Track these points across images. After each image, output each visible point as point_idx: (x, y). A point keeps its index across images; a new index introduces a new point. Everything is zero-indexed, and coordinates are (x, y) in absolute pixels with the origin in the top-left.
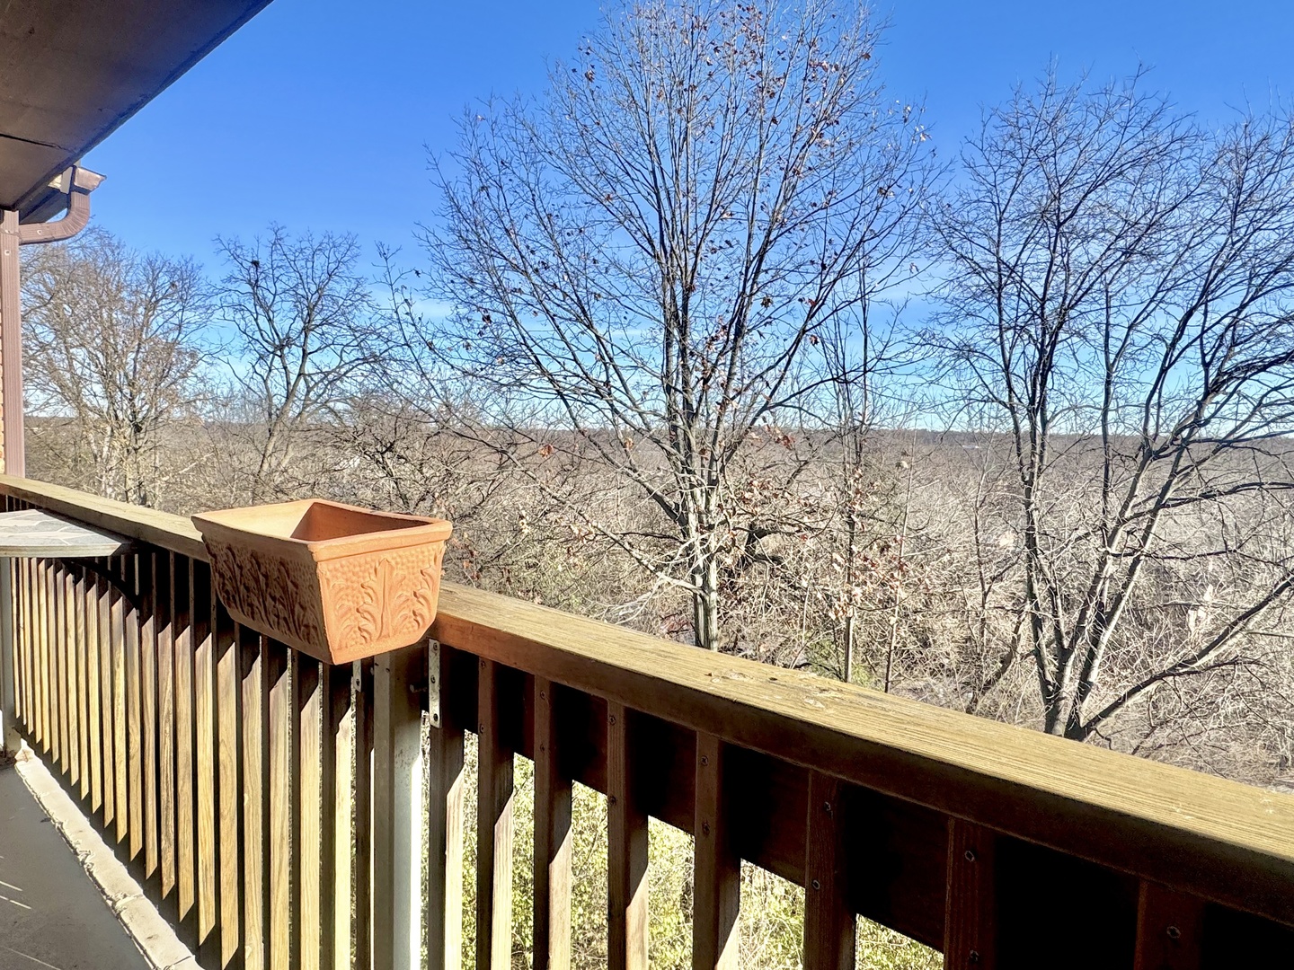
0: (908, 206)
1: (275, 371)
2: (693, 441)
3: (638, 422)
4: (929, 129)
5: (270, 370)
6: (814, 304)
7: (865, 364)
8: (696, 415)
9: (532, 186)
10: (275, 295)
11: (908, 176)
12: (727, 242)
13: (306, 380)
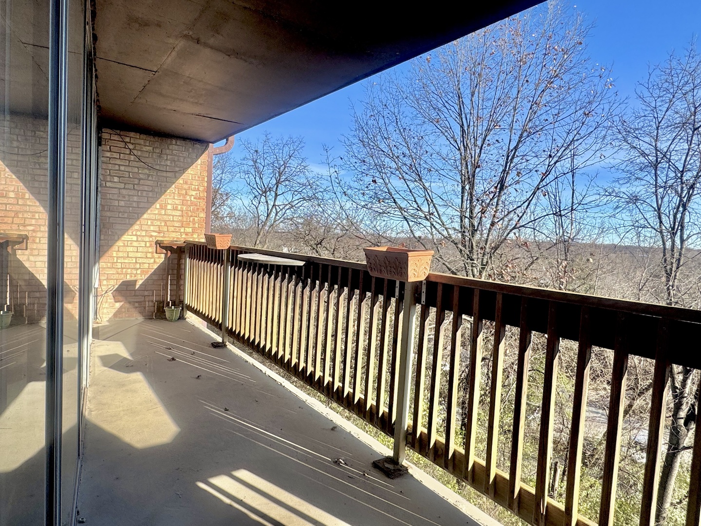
0: (600, 122)
1: (262, 203)
2: (474, 244)
3: (445, 233)
4: (614, 81)
5: (259, 203)
6: (544, 174)
7: (572, 206)
8: (476, 231)
9: (396, 114)
10: (264, 167)
11: (601, 106)
12: (497, 141)
13: (276, 209)
